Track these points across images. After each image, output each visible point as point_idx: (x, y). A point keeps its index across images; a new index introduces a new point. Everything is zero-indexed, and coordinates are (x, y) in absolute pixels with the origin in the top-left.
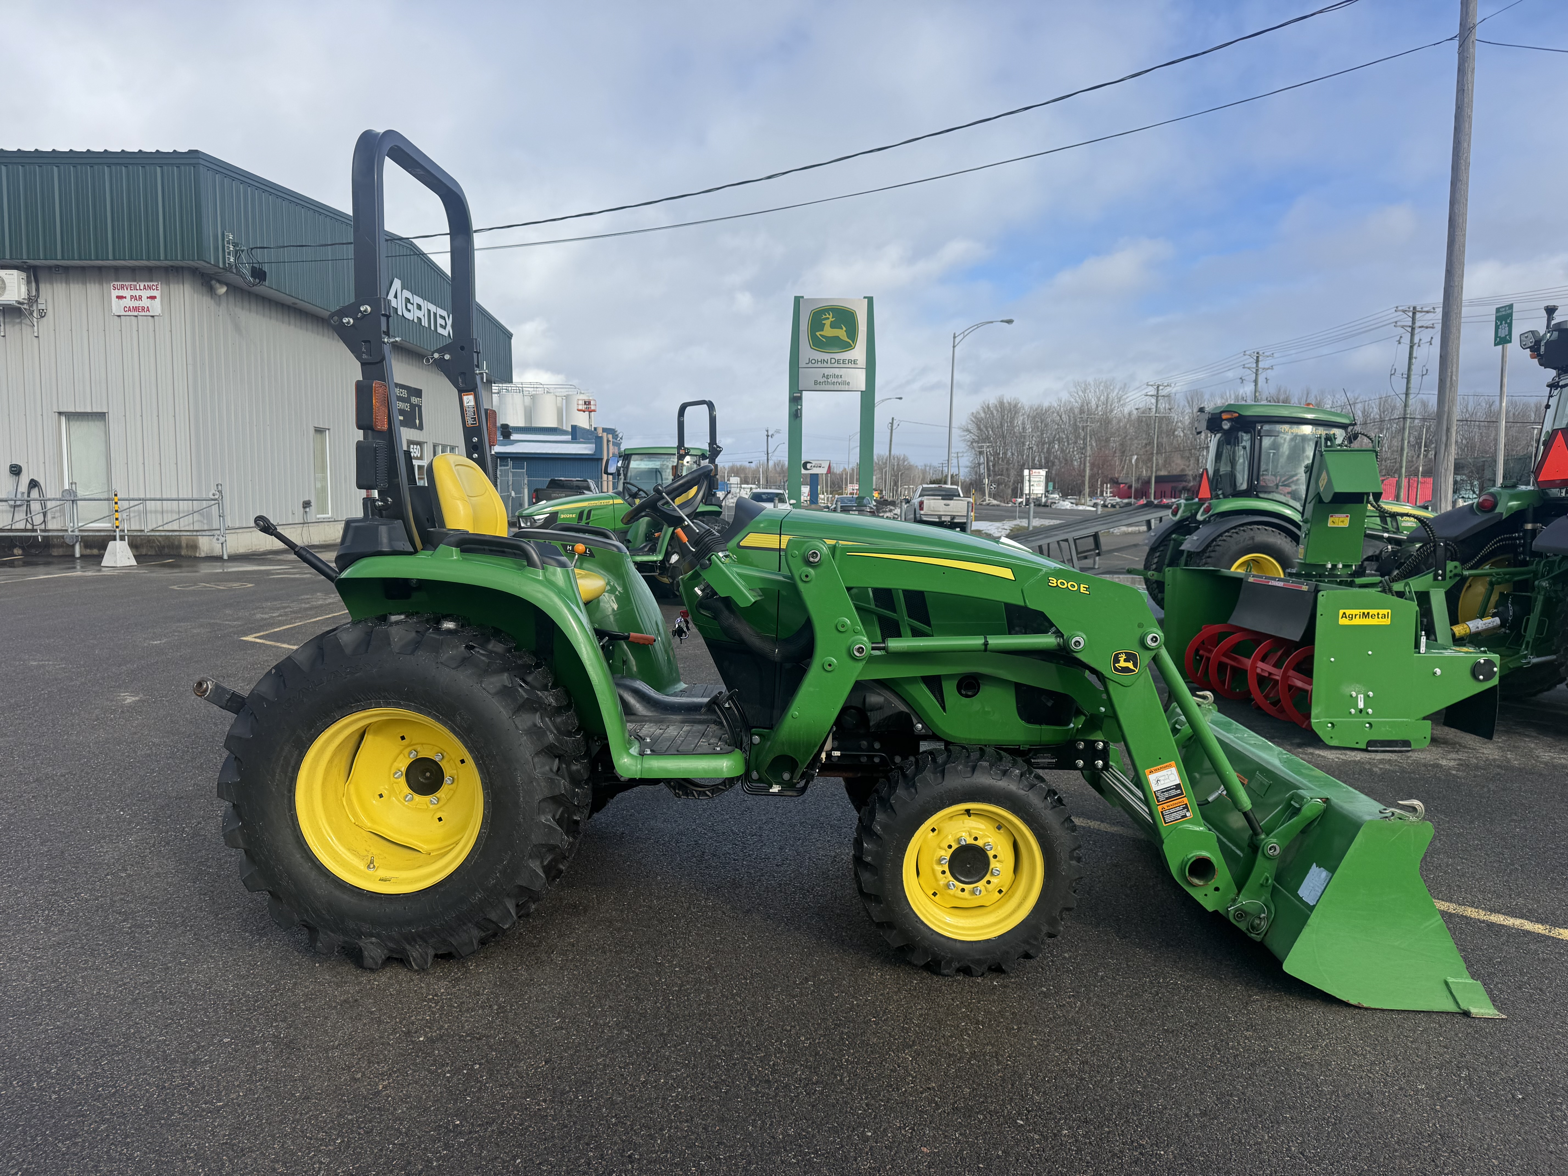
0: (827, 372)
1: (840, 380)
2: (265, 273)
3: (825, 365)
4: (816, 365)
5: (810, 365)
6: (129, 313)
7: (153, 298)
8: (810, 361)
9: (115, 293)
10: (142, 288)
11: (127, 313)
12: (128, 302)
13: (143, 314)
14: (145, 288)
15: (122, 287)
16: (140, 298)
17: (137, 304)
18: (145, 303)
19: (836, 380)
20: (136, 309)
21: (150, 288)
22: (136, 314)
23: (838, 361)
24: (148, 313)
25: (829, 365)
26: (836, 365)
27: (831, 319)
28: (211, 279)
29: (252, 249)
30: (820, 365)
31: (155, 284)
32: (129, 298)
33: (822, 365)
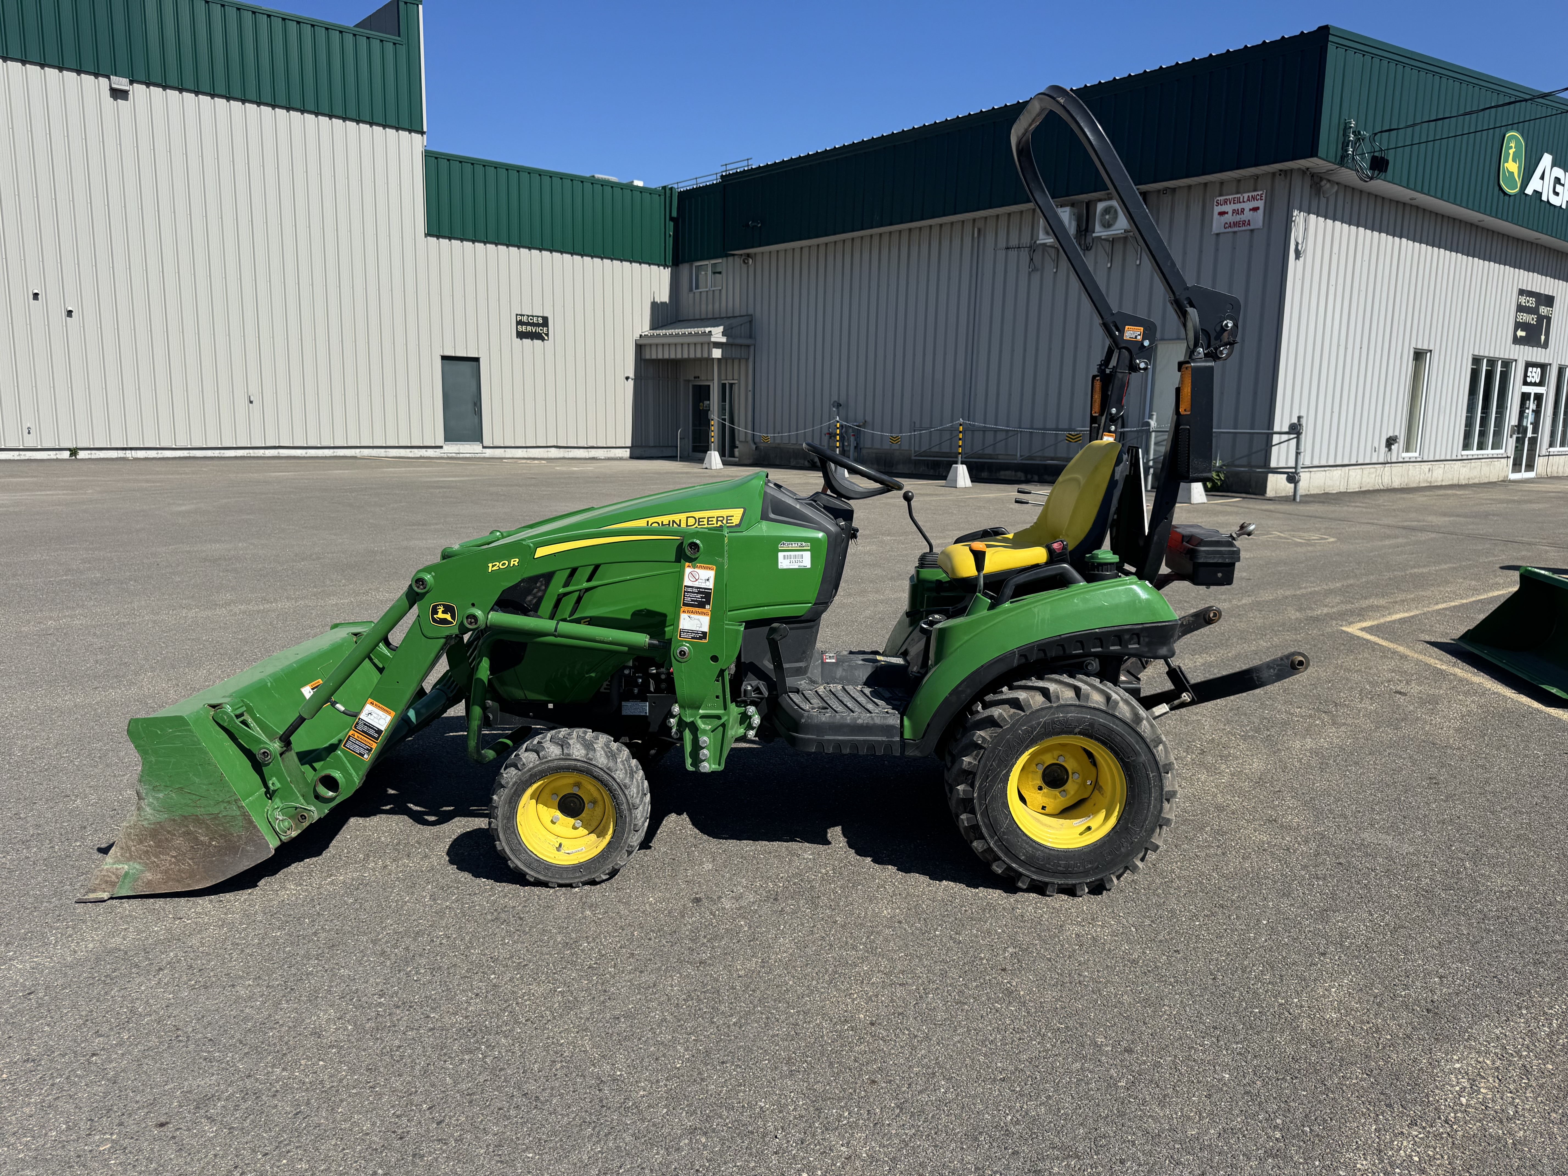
2: (1387, 162)
6: (1230, 230)
7: (1255, 209)
9: (1218, 209)
10: (1245, 200)
11: (1227, 230)
12: (1229, 218)
13: (1244, 228)
14: (1248, 200)
15: (1225, 202)
16: (1243, 210)
17: (1238, 218)
18: (1247, 215)
20: (1236, 224)
21: (1254, 198)
22: (1236, 229)
24: (1248, 228)
28: (1321, 179)
29: (1376, 134)
31: (1260, 193)
32: (1230, 213)
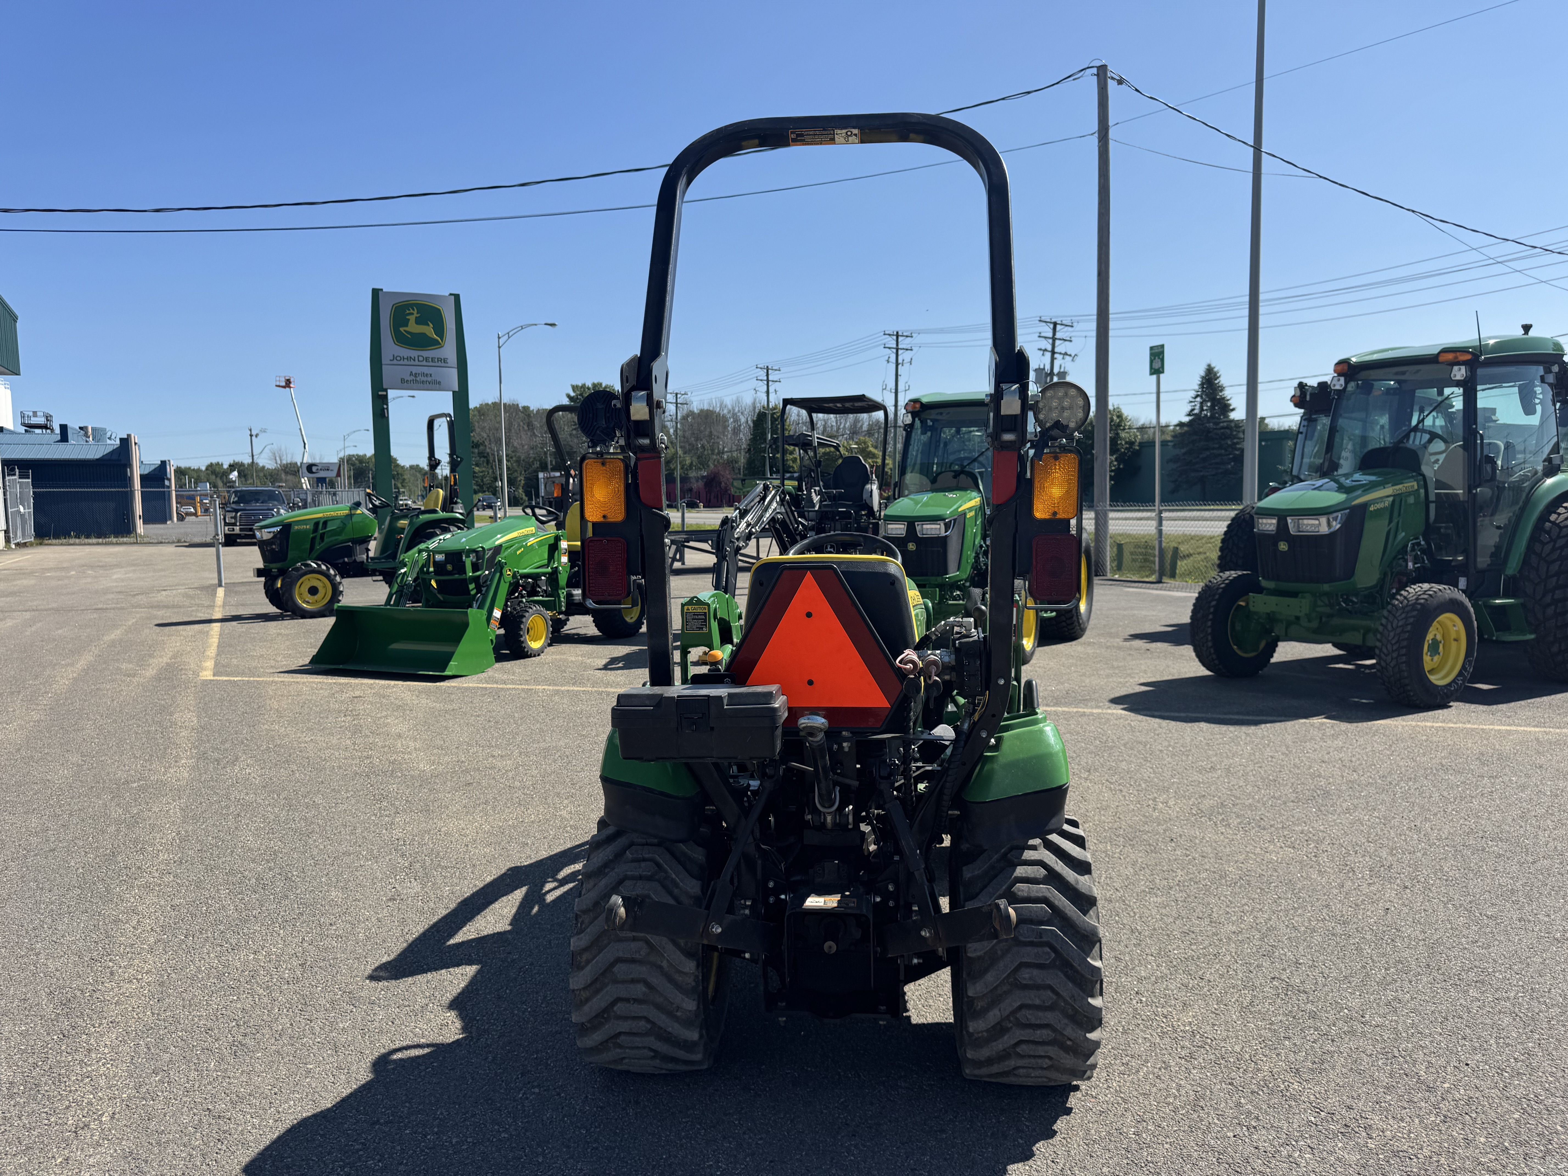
0: (415, 370)
1: (429, 379)
3: (412, 362)
4: (402, 362)
5: (395, 362)
8: (394, 358)
19: (425, 379)
23: (427, 359)
25: (417, 363)
26: (424, 363)
27: (416, 315)
30: (406, 362)
33: (409, 363)
